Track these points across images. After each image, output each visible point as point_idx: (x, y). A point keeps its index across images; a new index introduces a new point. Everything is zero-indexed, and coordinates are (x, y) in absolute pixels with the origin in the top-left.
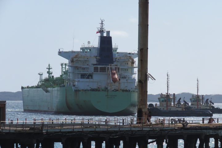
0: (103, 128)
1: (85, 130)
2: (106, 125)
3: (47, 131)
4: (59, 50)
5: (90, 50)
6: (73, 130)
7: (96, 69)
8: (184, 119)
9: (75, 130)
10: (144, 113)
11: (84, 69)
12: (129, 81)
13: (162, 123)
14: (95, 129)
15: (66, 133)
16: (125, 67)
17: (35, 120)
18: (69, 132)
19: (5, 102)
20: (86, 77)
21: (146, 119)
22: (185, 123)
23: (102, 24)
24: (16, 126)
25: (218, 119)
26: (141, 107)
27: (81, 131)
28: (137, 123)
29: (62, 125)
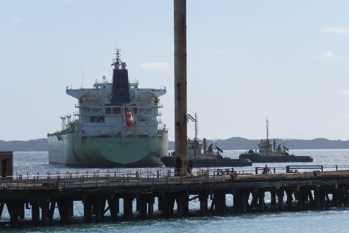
0: (133, 182)
1: (111, 185)
2: (137, 178)
3: (64, 187)
4: (67, 88)
5: (104, 87)
6: (96, 185)
7: (108, 111)
8: (233, 169)
9: (98, 185)
10: (183, 163)
11: (96, 110)
12: (150, 124)
13: (206, 175)
14: (123, 183)
15: (88, 190)
16: (147, 107)
17: (49, 174)
18: (91, 188)
19: (12, 152)
20: (97, 120)
21: (186, 170)
22: (234, 174)
23: (118, 54)
24: (25, 182)
25: (274, 168)
26: (180, 155)
27: (106, 187)
28: (175, 176)
29: (83, 179)
